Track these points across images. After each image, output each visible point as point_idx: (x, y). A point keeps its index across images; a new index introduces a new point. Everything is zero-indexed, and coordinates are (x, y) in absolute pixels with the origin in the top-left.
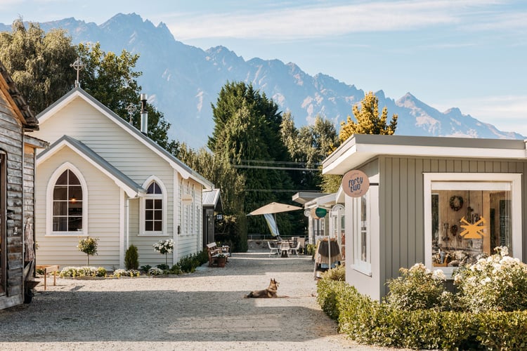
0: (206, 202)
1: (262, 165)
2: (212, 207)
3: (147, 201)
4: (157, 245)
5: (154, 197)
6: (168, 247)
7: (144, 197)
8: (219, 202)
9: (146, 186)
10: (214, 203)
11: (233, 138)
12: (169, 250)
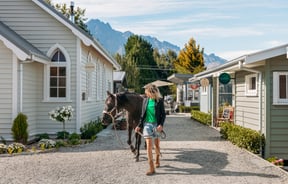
0: (115, 79)
1: (148, 68)
2: (120, 82)
3: (52, 68)
4: (53, 112)
5: (58, 64)
6: (65, 115)
7: (49, 65)
8: (125, 80)
9: (50, 53)
10: (121, 79)
11: (133, 56)
12: (66, 118)
